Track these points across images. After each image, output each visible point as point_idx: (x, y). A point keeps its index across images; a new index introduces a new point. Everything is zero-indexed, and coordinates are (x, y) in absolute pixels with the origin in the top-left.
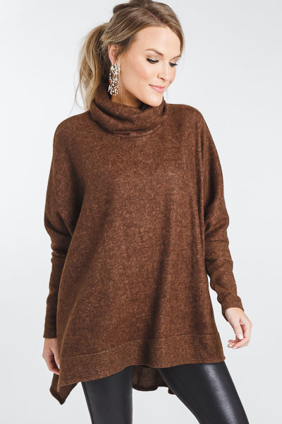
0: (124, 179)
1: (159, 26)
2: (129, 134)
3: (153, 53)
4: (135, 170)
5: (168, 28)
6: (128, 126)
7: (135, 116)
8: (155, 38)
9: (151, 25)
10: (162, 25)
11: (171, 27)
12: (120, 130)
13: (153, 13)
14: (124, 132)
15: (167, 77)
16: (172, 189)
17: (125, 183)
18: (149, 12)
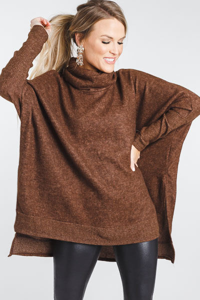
0: (85, 119)
1: (109, 18)
2: (89, 89)
3: (106, 38)
4: (93, 112)
5: (115, 19)
6: (89, 83)
7: (94, 77)
8: (107, 27)
9: (103, 19)
10: (112, 17)
11: (117, 18)
12: (83, 87)
13: (105, 9)
14: (86, 88)
15: (117, 53)
16: (120, 125)
17: (86, 122)
18: (102, 9)
